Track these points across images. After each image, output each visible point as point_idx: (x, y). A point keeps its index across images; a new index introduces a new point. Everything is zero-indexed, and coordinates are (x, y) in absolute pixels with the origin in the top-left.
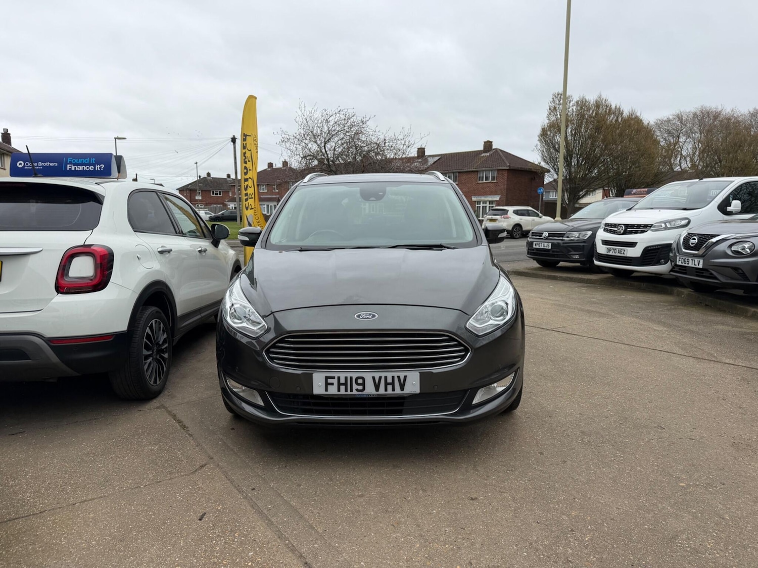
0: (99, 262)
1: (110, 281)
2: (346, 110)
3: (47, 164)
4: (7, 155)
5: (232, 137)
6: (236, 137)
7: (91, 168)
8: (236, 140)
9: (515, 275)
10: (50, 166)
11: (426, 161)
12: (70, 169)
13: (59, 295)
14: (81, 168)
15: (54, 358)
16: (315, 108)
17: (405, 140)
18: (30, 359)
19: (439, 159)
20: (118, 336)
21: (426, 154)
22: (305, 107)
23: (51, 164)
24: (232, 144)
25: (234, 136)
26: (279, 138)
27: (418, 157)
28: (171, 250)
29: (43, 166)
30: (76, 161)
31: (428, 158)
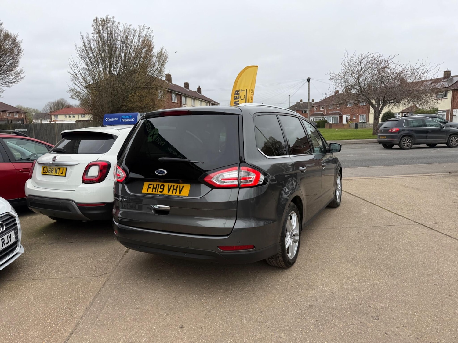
0: (100, 169)
1: (106, 178)
2: (374, 54)
5: (308, 78)
6: (310, 78)
7: (130, 120)
8: (310, 80)
10: (116, 120)
11: (452, 80)
12: (123, 121)
13: (83, 184)
15: (79, 212)
16: (355, 54)
17: (419, 69)
18: (70, 211)
20: (108, 204)
22: (348, 54)
24: (307, 82)
25: (309, 78)
26: (329, 77)
27: (445, 78)
30: (125, 117)
31: (453, 78)
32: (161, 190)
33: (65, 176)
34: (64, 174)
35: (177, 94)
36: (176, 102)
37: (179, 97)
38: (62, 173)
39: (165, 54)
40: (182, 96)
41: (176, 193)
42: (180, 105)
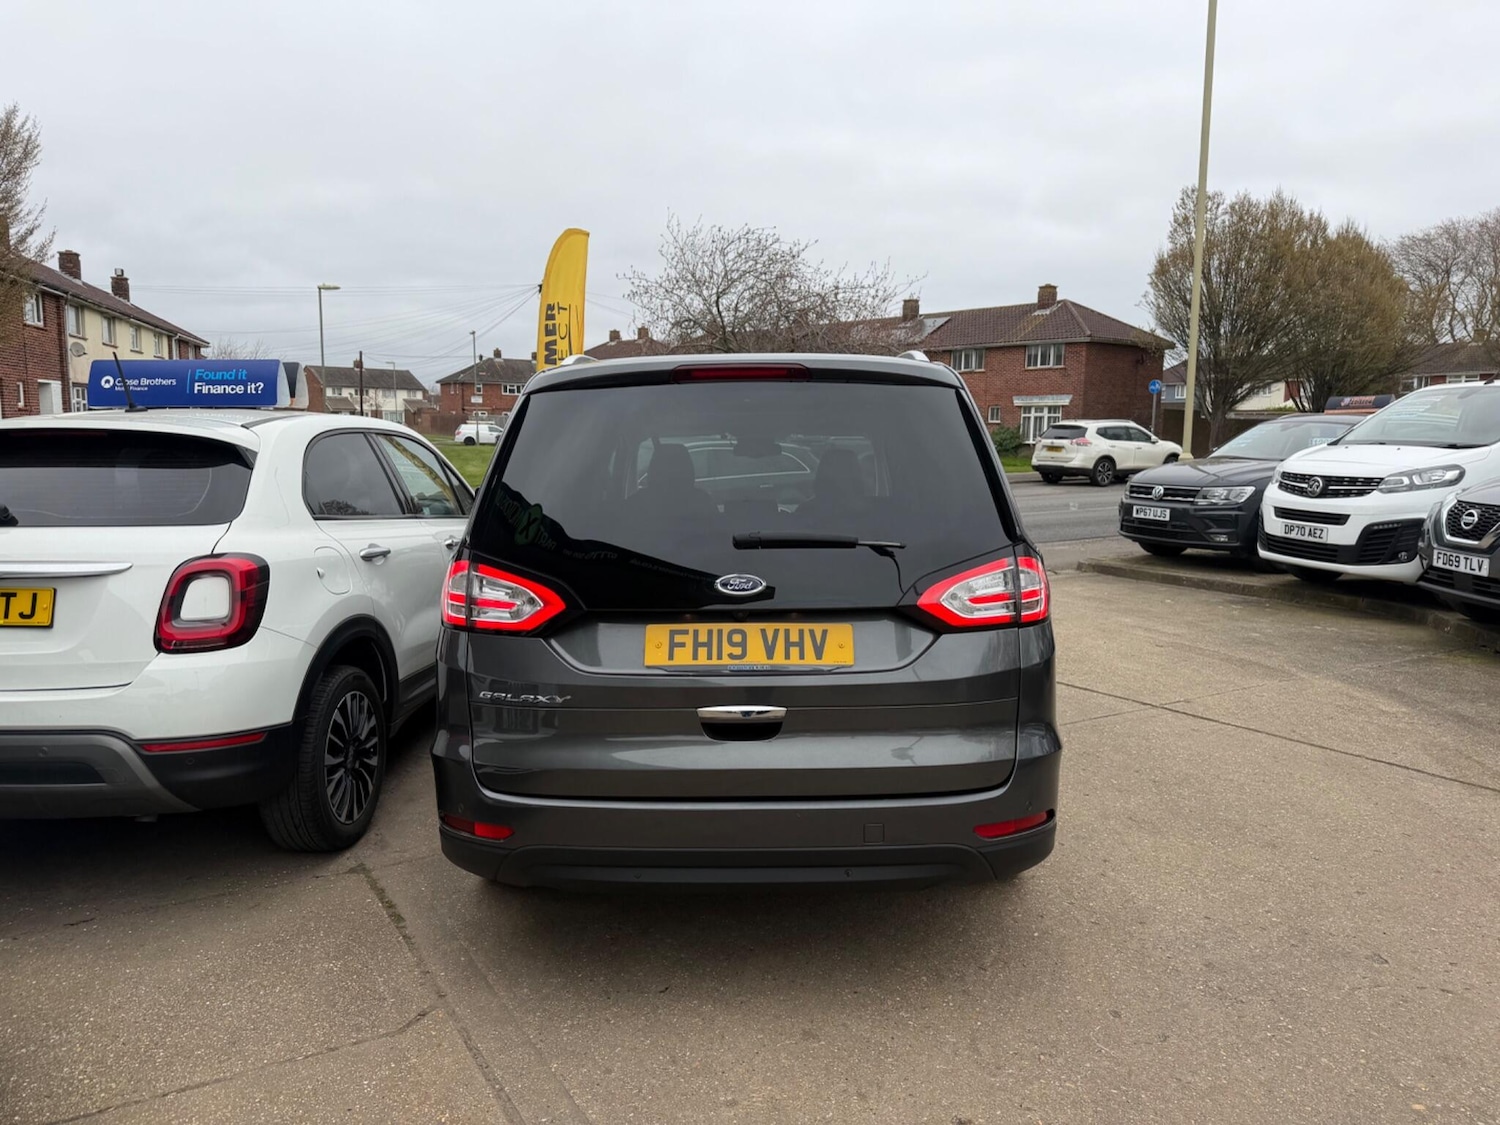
0: (238, 589)
1: (261, 624)
2: (760, 232)
3: (157, 381)
4: (121, 320)
5: (539, 282)
7: (240, 389)
9: (1094, 571)
10: (162, 386)
11: (920, 325)
12: (200, 391)
13: (162, 654)
14: (219, 389)
15: (149, 780)
16: (698, 227)
17: (876, 287)
18: (104, 782)
19: (946, 322)
20: (274, 733)
21: (921, 312)
22: (678, 225)
23: (164, 382)
26: (628, 288)
27: (905, 318)
28: (389, 552)
29: (149, 386)
30: (211, 376)
31: (925, 320)
32: (738, 651)
33: (50, 626)
34: (41, 617)
35: (44, 294)
36: (41, 324)
37: (51, 305)
38: (27, 612)
39: (26, 135)
40: (63, 302)
41: (802, 657)
42: (55, 336)
